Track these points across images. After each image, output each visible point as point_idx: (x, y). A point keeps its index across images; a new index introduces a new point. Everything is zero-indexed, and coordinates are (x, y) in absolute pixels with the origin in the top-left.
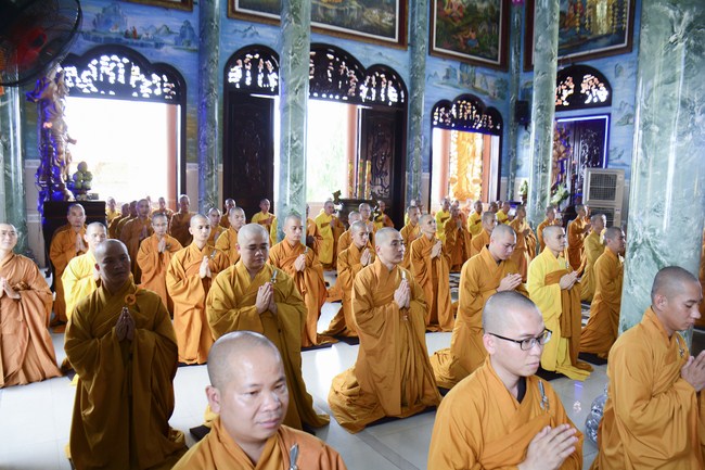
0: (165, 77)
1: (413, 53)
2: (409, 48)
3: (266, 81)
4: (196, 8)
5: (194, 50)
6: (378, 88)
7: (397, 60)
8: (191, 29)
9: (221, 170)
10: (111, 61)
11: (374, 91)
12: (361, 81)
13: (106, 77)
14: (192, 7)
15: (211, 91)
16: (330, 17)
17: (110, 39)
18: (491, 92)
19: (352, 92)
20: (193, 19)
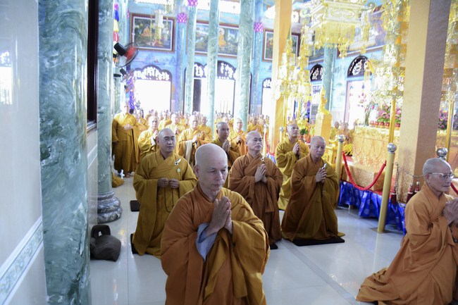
0: (166, 73)
2: (253, 59)
5: (175, 65)
8: (174, 58)
10: (150, 69)
13: (149, 74)
14: (174, 52)
16: (223, 51)
17: (150, 63)
19: (230, 76)
20: (175, 55)
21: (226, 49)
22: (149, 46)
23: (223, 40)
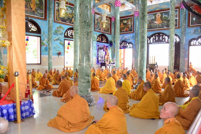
0: (131, 44)
2: (180, 28)
5: (134, 39)
7: (177, 31)
8: (134, 36)
10: (124, 43)
13: (124, 45)
14: (134, 32)
19: (166, 41)
20: (134, 34)
21: (162, 25)
22: (123, 32)
23: (160, 20)
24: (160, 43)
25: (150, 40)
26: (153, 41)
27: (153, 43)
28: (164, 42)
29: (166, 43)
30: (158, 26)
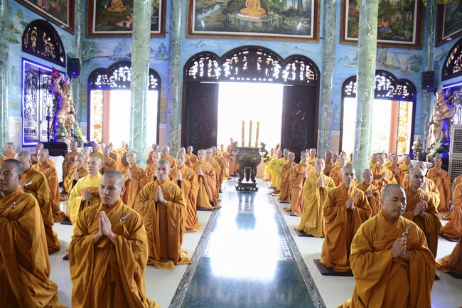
0: (152, 76)
1: (324, 43)
2: (321, 41)
3: (213, 73)
4: (167, 35)
5: (166, 59)
6: (298, 71)
7: (311, 50)
8: (165, 47)
9: (180, 128)
10: (125, 70)
11: (294, 74)
12: (283, 67)
13: (122, 78)
14: (165, 35)
15: (172, 81)
16: (258, 28)
17: (122, 58)
18: (403, 67)
19: (276, 75)
20: (166, 42)
21: (265, 24)
22: (121, 29)
23: (259, 8)
24: (255, 79)
25: (223, 68)
26: (232, 71)
27: (232, 78)
28: (267, 78)
29: (275, 81)
30: (250, 26)
